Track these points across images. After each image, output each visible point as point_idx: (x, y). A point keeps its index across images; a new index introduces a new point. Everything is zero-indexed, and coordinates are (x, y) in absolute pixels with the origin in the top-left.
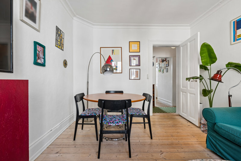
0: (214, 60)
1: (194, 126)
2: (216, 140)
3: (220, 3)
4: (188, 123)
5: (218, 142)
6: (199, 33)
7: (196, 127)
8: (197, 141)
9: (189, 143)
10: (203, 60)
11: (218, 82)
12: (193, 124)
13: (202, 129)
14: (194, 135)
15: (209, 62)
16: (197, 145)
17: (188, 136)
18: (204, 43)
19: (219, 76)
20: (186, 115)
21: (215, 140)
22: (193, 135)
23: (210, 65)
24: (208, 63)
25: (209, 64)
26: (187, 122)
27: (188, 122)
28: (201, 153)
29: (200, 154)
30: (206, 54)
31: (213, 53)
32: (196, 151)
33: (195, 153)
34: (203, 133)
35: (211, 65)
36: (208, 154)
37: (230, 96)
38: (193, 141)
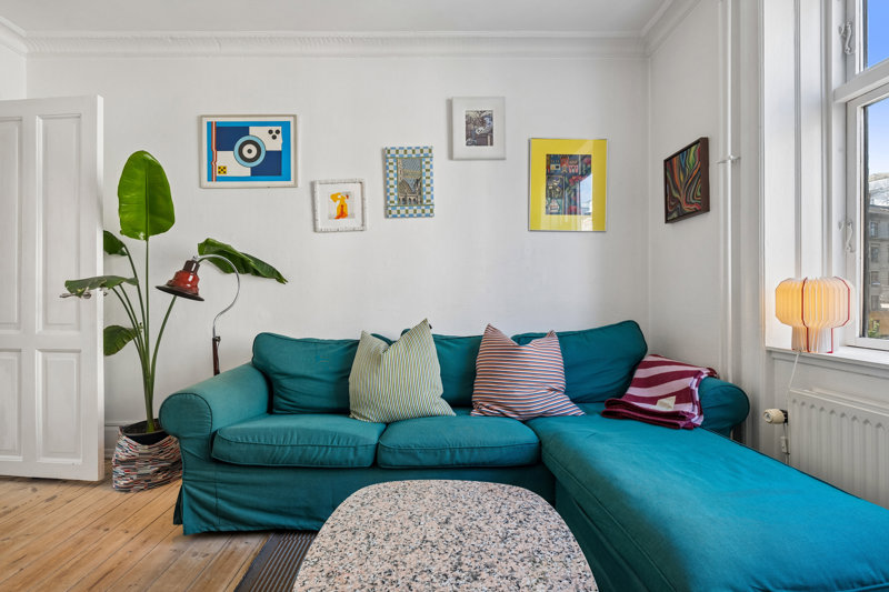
0: (162, 221)
1: (75, 488)
2: (215, 487)
3: (172, 38)
4: (35, 490)
5: (222, 491)
6: (100, 101)
7: (88, 488)
8: (129, 535)
9: (106, 567)
10: (126, 212)
11: (172, 296)
12: (65, 482)
13: (122, 483)
14: (103, 524)
15: (143, 226)
16: (142, 553)
17: (81, 542)
18: (143, 152)
19: (194, 279)
20: (19, 459)
21: (212, 489)
22: (98, 528)
23: (146, 238)
24: (139, 231)
25: (142, 234)
26: (30, 487)
27: (36, 486)
28: (172, 567)
29: (173, 572)
30: (137, 196)
31: (168, 199)
32: (156, 575)
33: (157, 583)
34: (129, 495)
35: (151, 238)
36: (195, 554)
37: (216, 340)
38: (115, 547)
